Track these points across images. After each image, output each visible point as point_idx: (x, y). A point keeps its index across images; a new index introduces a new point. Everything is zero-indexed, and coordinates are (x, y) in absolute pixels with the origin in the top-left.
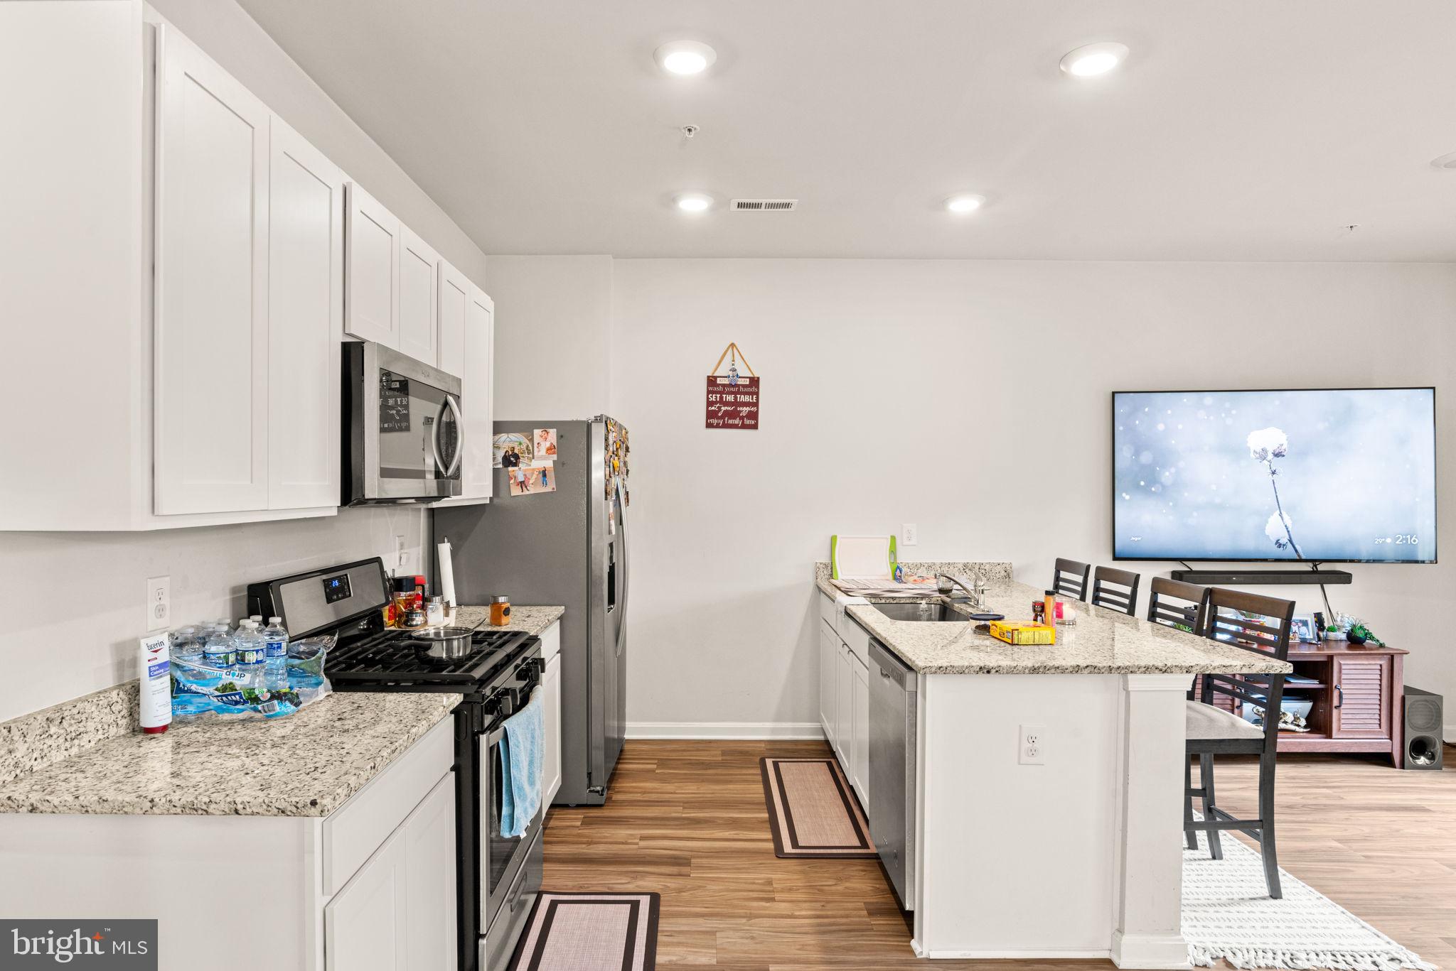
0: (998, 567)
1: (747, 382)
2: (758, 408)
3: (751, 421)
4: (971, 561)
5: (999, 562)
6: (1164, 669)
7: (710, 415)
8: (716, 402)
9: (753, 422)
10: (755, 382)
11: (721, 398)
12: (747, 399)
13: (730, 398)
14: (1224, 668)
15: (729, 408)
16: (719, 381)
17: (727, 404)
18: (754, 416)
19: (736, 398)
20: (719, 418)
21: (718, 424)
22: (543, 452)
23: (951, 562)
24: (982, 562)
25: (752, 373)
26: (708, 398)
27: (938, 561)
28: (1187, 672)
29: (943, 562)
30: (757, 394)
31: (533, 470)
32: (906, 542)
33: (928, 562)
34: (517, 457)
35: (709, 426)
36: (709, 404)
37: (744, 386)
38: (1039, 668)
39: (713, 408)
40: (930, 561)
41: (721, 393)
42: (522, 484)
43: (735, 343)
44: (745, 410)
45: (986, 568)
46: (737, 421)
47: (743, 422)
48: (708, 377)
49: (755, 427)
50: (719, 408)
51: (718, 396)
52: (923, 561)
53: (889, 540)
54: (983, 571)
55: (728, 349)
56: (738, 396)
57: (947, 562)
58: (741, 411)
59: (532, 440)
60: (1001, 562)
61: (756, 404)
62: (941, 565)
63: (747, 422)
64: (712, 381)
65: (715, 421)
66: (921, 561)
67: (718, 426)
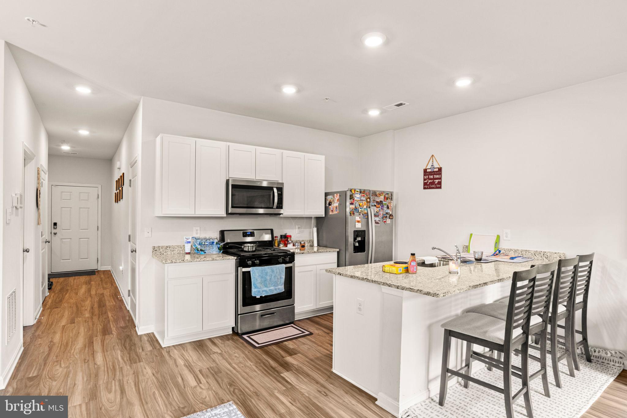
0: (556, 254)
1: (437, 170)
2: (441, 180)
3: (439, 186)
4: (539, 250)
5: (556, 252)
6: (389, 285)
7: (425, 184)
8: (427, 179)
9: (440, 186)
10: (440, 169)
11: (429, 177)
12: (437, 176)
13: (432, 177)
14: (410, 289)
15: (431, 181)
16: (428, 171)
17: (431, 179)
18: (440, 183)
19: (433, 176)
20: (428, 185)
21: (428, 187)
22: (336, 201)
23: (527, 249)
24: (545, 251)
25: (439, 166)
26: (424, 178)
27: (520, 249)
28: (397, 288)
29: (523, 249)
30: (441, 174)
31: (334, 206)
32: (505, 238)
33: (514, 249)
34: (331, 202)
35: (424, 188)
36: (425, 180)
37: (436, 171)
38: (353, 276)
39: (426, 181)
40: (516, 248)
41: (428, 175)
42: (332, 211)
43: (434, 155)
44: (437, 181)
45: (547, 254)
46: (434, 186)
47: (436, 186)
48: (424, 169)
49: (440, 188)
50: (428, 181)
51: (427, 176)
52: (512, 248)
53: (496, 237)
54: (546, 256)
55: (431, 157)
56: (434, 176)
57: (525, 249)
58: (435, 182)
59: (334, 197)
60: (557, 252)
61: (441, 179)
62: (522, 251)
63: (438, 186)
64: (425, 171)
65: (426, 186)
66: (511, 248)
67: (427, 188)
